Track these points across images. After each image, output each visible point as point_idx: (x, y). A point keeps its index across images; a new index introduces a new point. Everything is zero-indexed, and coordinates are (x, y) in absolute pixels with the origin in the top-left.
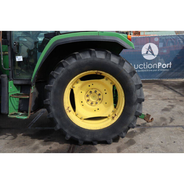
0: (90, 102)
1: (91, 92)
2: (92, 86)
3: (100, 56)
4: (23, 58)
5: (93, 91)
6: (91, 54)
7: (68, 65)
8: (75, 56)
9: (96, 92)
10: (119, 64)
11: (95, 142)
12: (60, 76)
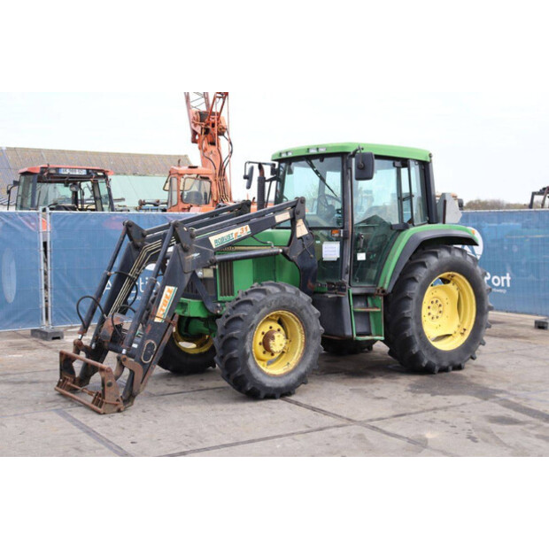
0: (431, 316)
1: (432, 302)
4: (367, 256)
5: (435, 300)
6: (450, 252)
7: (429, 265)
8: (435, 254)
9: (437, 302)
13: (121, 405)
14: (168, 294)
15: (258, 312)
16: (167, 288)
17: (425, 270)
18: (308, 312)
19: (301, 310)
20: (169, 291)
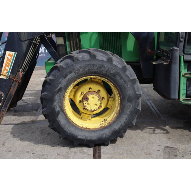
14: (10, 58)
15: (65, 78)
16: (7, 53)
18: (121, 78)
19: (114, 76)
20: (9, 55)
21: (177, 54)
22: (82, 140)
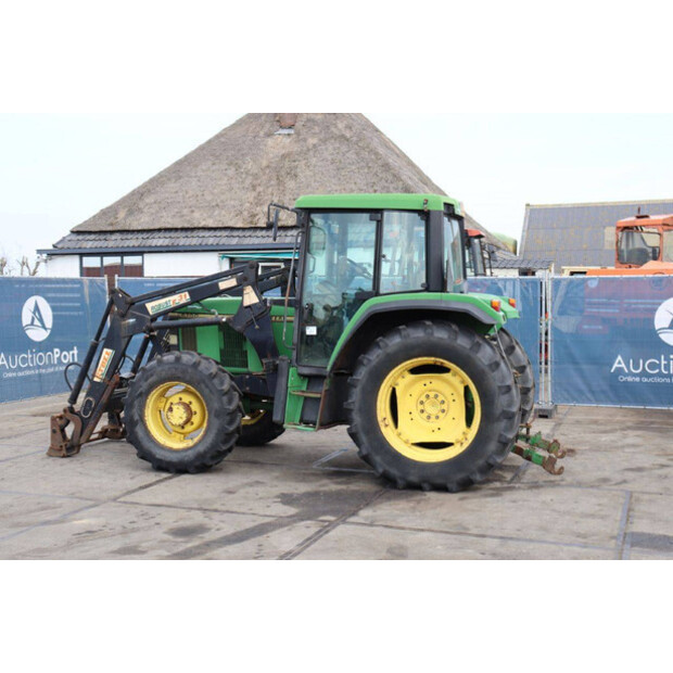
0: (425, 415)
1: (428, 396)
2: (428, 385)
3: (440, 334)
4: (318, 330)
5: (432, 395)
7: (387, 345)
9: (436, 396)
10: (471, 349)
11: (425, 485)
12: (374, 363)
13: (64, 452)
14: (106, 356)
15: (146, 380)
16: (105, 350)
17: (380, 351)
20: (107, 353)
21: (284, 365)
22: (160, 460)
